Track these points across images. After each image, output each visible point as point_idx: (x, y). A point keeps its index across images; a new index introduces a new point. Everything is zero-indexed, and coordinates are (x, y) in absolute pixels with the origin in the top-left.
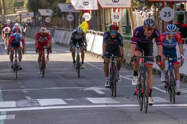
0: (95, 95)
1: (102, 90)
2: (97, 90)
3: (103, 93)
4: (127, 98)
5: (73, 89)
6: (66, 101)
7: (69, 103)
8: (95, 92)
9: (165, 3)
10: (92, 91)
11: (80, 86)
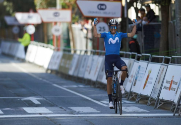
0: (31, 104)
1: (38, 100)
2: (34, 100)
3: (39, 103)
4: (61, 108)
5: (12, 99)
6: (3, 111)
7: (5, 113)
8: (32, 101)
9: (101, 19)
10: (29, 101)
11: (18, 96)
